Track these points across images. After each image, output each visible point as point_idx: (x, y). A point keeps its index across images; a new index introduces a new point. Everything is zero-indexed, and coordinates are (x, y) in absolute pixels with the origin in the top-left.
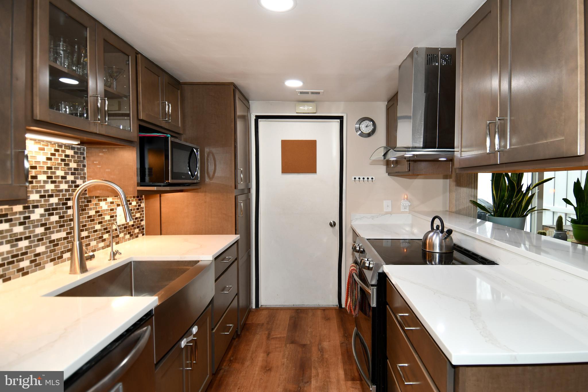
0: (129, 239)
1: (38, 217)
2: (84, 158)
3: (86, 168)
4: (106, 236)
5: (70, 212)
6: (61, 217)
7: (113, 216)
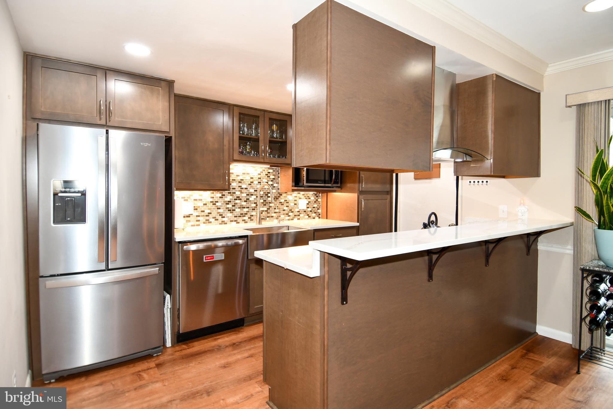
0: (307, 219)
1: (253, 199)
2: (279, 173)
3: (279, 178)
4: (290, 214)
5: (269, 199)
6: (264, 201)
7: (296, 204)
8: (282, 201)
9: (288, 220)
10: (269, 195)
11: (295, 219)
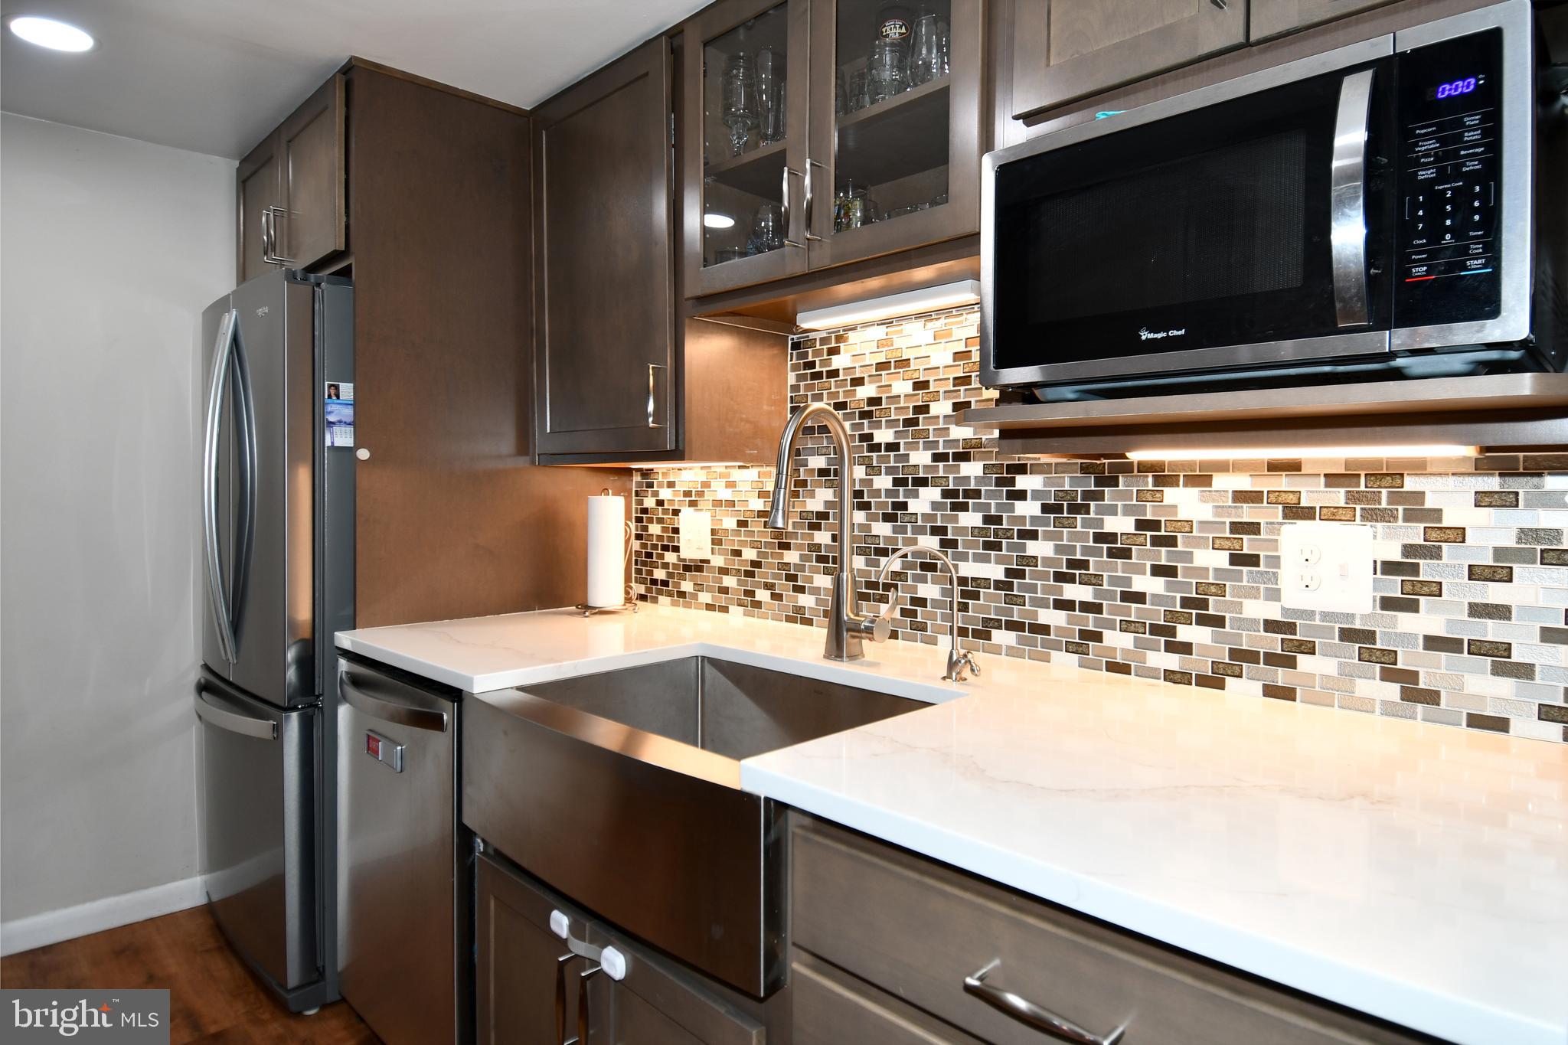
7: (1253, 560)
8: (1120, 524)
9: (1170, 676)
10: (1022, 482)
11: (1244, 690)
